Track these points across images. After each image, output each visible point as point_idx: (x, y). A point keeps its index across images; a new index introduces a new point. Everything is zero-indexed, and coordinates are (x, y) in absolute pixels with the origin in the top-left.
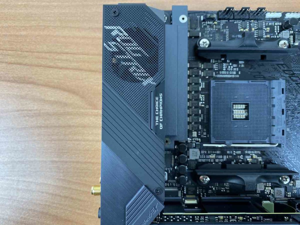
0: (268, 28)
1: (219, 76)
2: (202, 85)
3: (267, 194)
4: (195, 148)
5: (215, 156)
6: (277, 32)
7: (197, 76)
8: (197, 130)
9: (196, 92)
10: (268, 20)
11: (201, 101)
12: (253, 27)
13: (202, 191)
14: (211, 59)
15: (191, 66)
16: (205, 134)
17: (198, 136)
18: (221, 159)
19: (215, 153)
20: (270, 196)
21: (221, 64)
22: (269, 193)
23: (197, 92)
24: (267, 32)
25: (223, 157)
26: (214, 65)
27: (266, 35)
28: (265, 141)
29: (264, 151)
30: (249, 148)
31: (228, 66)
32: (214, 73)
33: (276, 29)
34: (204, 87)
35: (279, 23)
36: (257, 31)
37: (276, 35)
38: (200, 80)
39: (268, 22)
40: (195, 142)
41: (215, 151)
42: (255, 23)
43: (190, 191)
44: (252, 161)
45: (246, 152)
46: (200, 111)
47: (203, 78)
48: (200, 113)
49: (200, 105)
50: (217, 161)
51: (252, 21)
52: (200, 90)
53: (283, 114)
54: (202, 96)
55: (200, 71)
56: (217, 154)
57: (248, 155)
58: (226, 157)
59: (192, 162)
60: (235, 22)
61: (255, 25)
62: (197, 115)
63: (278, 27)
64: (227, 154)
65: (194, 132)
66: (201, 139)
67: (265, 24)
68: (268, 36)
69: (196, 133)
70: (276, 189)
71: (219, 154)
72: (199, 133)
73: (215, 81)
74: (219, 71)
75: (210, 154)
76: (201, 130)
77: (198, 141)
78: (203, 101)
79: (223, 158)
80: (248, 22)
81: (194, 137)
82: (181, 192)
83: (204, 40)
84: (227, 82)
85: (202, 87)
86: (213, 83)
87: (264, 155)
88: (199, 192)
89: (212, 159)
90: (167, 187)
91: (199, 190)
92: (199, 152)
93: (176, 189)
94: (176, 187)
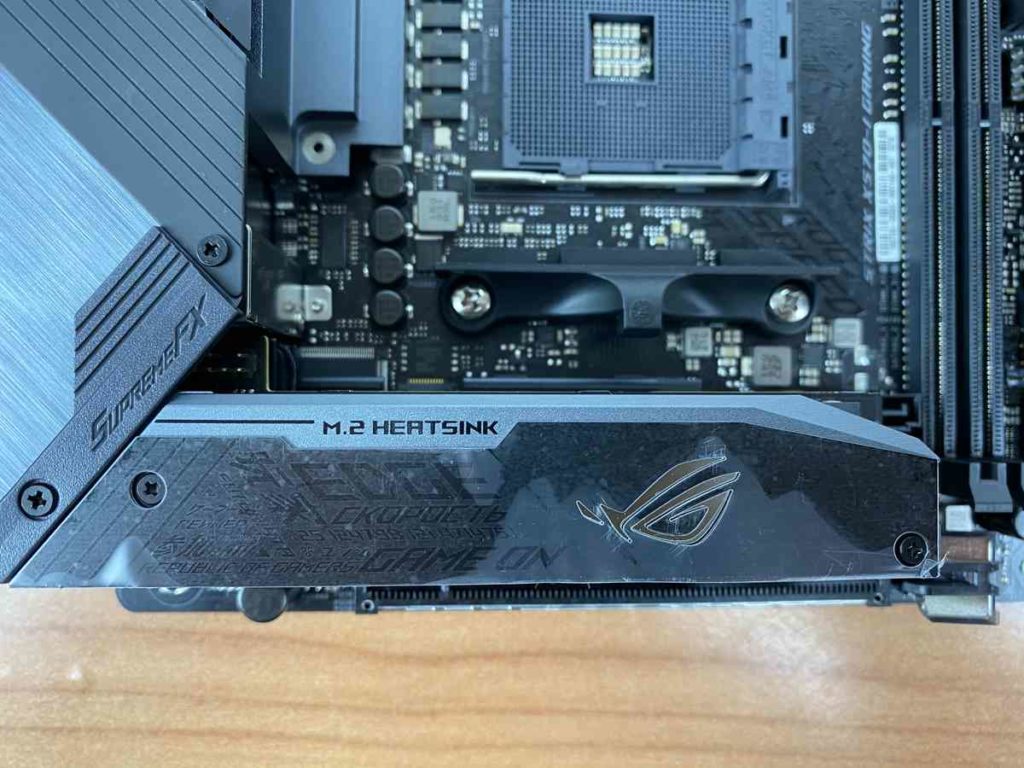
3: (728, 378)
4: (444, 190)
5: (524, 225)
11: (468, 10)
13: (473, 361)
16: (483, 137)
17: (458, 146)
18: (546, 236)
20: (737, 384)
22: (733, 372)
25: (554, 230)
29: (718, 212)
40: (444, 168)
41: (522, 204)
43: (422, 360)
44: (669, 244)
45: (646, 211)
46: (465, 45)
48: (464, 54)
49: (465, 26)
50: (530, 243)
53: (784, 54)
56: (529, 220)
58: (568, 230)
59: (430, 248)
62: (454, 61)
64: (567, 219)
65: (438, 130)
66: (470, 155)
69: (448, 131)
70: (759, 351)
71: (537, 220)
72: (462, 134)
75: (503, 218)
76: (467, 122)
77: (458, 165)
78: (475, 10)
79: (553, 236)
81: (442, 150)
82: (390, 367)
88: (459, 365)
89: (511, 236)
90: (332, 344)
91: (458, 359)
92: (461, 210)
93: (367, 353)
94: (366, 345)
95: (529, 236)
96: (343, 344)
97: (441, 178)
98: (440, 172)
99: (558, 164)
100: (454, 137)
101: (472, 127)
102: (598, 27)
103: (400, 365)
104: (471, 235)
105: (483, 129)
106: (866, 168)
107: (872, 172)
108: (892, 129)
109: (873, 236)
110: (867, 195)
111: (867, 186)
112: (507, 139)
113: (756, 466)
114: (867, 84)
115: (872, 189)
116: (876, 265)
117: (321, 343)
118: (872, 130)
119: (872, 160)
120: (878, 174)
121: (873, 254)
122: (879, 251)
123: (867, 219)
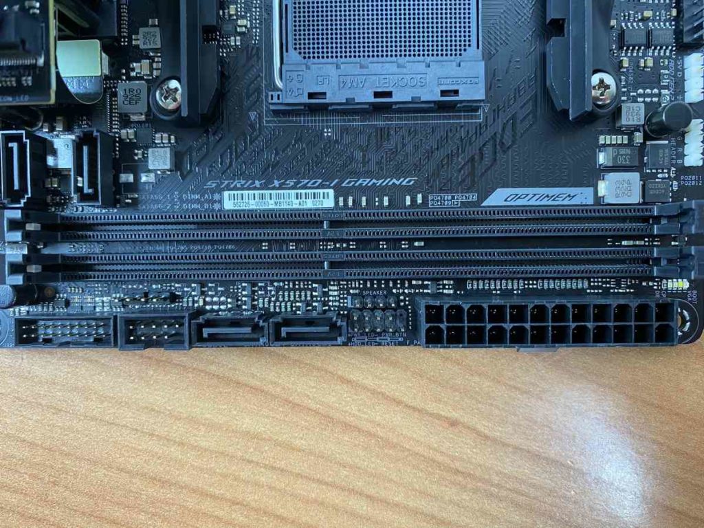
0: (650, 63)
10: (676, 65)
12: (654, 15)
22: (133, 74)
24: (638, 62)
27: (629, 58)
33: (648, 91)
35: (667, 99)
36: (642, 28)
39: (672, 65)
42: (668, 24)
51: (674, 12)
61: (662, 23)
67: (663, 57)
108: (330, 203)
109: (242, 189)
110: (276, 183)
111: (283, 184)
114: (365, 182)
115: (280, 188)
116: (220, 191)
118: (329, 187)
119: (305, 187)
120: (293, 192)
121: (227, 188)
122: (232, 193)
123: (257, 183)
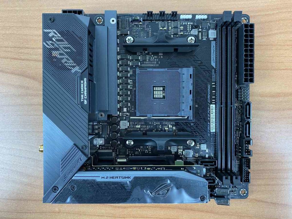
0: (182, 27)
1: (143, 65)
2: (130, 72)
3: (180, 155)
4: (125, 120)
5: (141, 126)
6: (189, 29)
7: (127, 65)
8: (127, 107)
9: (125, 78)
10: (182, 21)
11: (130, 85)
12: (170, 26)
13: (131, 152)
14: (137, 52)
15: (121, 58)
16: (133, 109)
17: (128, 111)
18: (145, 128)
19: (140, 124)
20: (182, 156)
21: (145, 56)
22: (181, 154)
23: (127, 77)
24: (181, 30)
25: (146, 126)
26: (140, 57)
27: (180, 32)
28: (177, 115)
29: (178, 122)
30: (166, 120)
31: (150, 58)
32: (139, 63)
33: (188, 28)
34: (132, 74)
35: (190, 23)
36: (173, 29)
37: (188, 32)
38: (129, 68)
39: (182, 22)
40: (125, 116)
41: (140, 122)
42: (172, 23)
43: (121, 152)
44: (168, 130)
45: (164, 123)
46: (129, 92)
47: (132, 67)
48: (129, 94)
49: (129, 88)
50: (142, 129)
51: (170, 21)
52: (129, 76)
53: (191, 94)
54: (130, 81)
55: (129, 62)
56: (141, 125)
57: (166, 125)
58: (149, 126)
59: (123, 131)
60: (156, 22)
61: (172, 24)
62: (127, 95)
63: (190, 26)
64: (149, 125)
65: (124, 108)
66: (130, 113)
67: (180, 24)
68: (182, 33)
69: (126, 109)
70: (186, 150)
71: (143, 125)
72: (129, 109)
73: (140, 69)
74: (143, 61)
75: (136, 125)
76: (130, 106)
77: (128, 115)
78: (131, 85)
79: (146, 128)
80: (166, 22)
81: (125, 112)
82: (115, 153)
83: (129, 37)
84: (148, 70)
85: (130, 74)
86: (138, 70)
87: (178, 125)
88: (128, 153)
89: (138, 128)
90: (104, 149)
91: (128, 152)
92: (128, 123)
93: (111, 151)
94: (111, 149)
95: (142, 128)
96: (106, 149)
97: (125, 117)
98: (124, 116)
99: (147, 115)
100: (127, 110)
101: (131, 108)
102: (155, 88)
103: (117, 153)
104: (131, 128)
105: (133, 108)
106: (209, 113)
107: (210, 114)
108: (214, 106)
109: (210, 127)
110: (209, 119)
111: (209, 117)
112: (137, 110)
113: (175, 184)
114: (209, 96)
115: (210, 118)
116: (210, 133)
117: (102, 149)
118: (210, 106)
119: (210, 112)
120: (211, 114)
121: (210, 131)
122: (211, 130)
123: (209, 123)
